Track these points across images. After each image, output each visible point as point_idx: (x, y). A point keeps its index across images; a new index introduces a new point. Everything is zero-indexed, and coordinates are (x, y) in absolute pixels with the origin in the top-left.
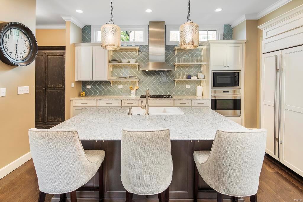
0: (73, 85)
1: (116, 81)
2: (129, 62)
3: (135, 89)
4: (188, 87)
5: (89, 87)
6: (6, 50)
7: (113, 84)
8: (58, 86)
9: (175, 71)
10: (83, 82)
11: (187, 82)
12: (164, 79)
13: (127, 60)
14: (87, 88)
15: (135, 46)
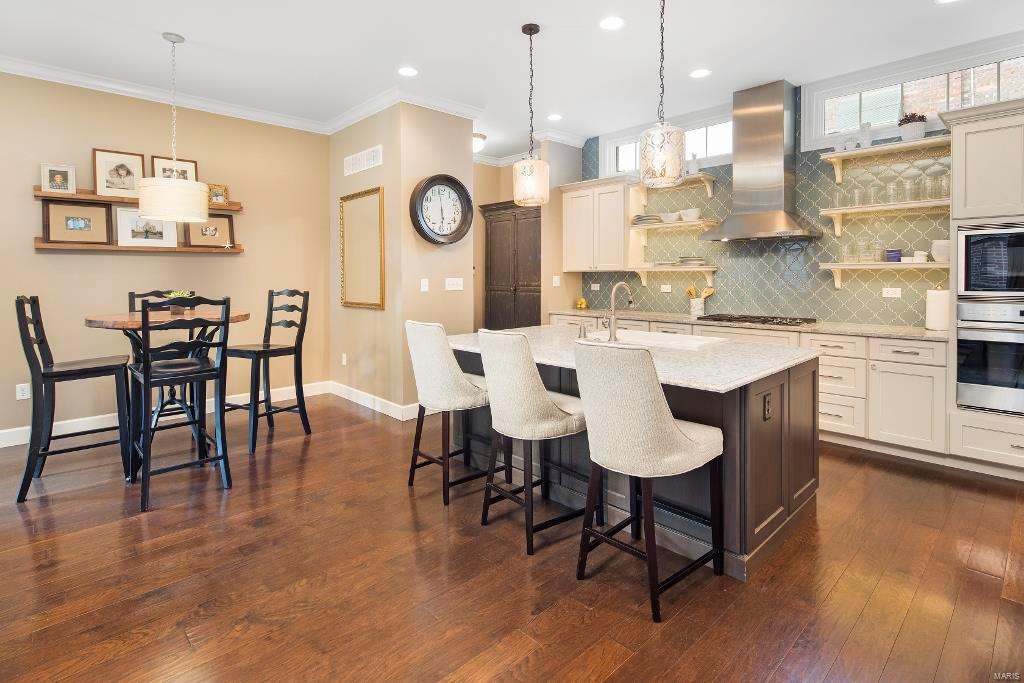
0: (557, 281)
1: (668, 272)
2: (680, 219)
3: (704, 295)
4: (892, 292)
5: (595, 287)
6: (427, 221)
7: (649, 280)
8: (533, 284)
9: (838, 238)
10: (584, 274)
11: (889, 277)
12: (796, 266)
13: (675, 216)
14: (592, 289)
15: (696, 172)
